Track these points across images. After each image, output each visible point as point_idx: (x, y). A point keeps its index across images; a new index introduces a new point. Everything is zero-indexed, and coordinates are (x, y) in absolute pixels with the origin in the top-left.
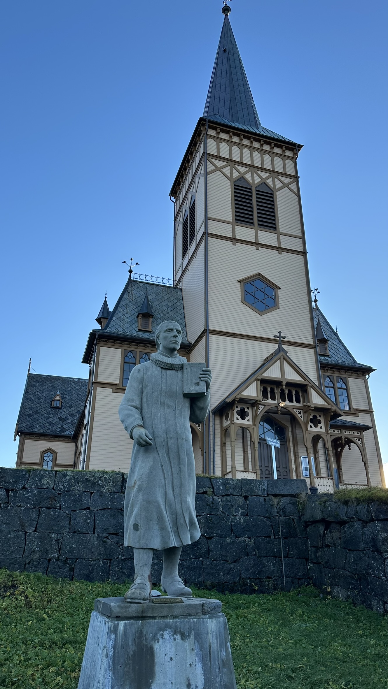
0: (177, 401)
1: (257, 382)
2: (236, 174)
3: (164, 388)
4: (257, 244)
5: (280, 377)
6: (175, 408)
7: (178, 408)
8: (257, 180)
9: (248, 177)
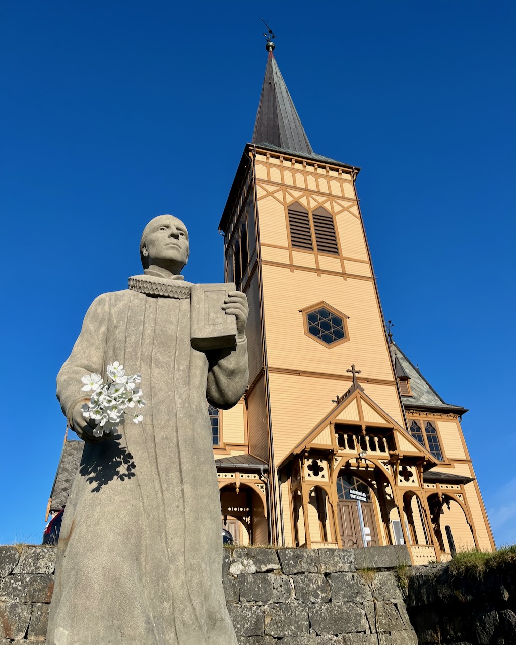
0: (177, 354)
1: (330, 427)
2: (289, 199)
3: (151, 328)
4: (318, 270)
5: (359, 420)
6: (172, 366)
7: (179, 367)
8: (313, 204)
9: (303, 201)
